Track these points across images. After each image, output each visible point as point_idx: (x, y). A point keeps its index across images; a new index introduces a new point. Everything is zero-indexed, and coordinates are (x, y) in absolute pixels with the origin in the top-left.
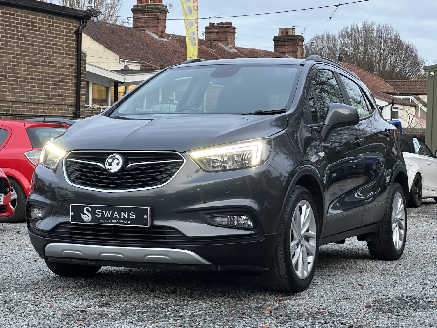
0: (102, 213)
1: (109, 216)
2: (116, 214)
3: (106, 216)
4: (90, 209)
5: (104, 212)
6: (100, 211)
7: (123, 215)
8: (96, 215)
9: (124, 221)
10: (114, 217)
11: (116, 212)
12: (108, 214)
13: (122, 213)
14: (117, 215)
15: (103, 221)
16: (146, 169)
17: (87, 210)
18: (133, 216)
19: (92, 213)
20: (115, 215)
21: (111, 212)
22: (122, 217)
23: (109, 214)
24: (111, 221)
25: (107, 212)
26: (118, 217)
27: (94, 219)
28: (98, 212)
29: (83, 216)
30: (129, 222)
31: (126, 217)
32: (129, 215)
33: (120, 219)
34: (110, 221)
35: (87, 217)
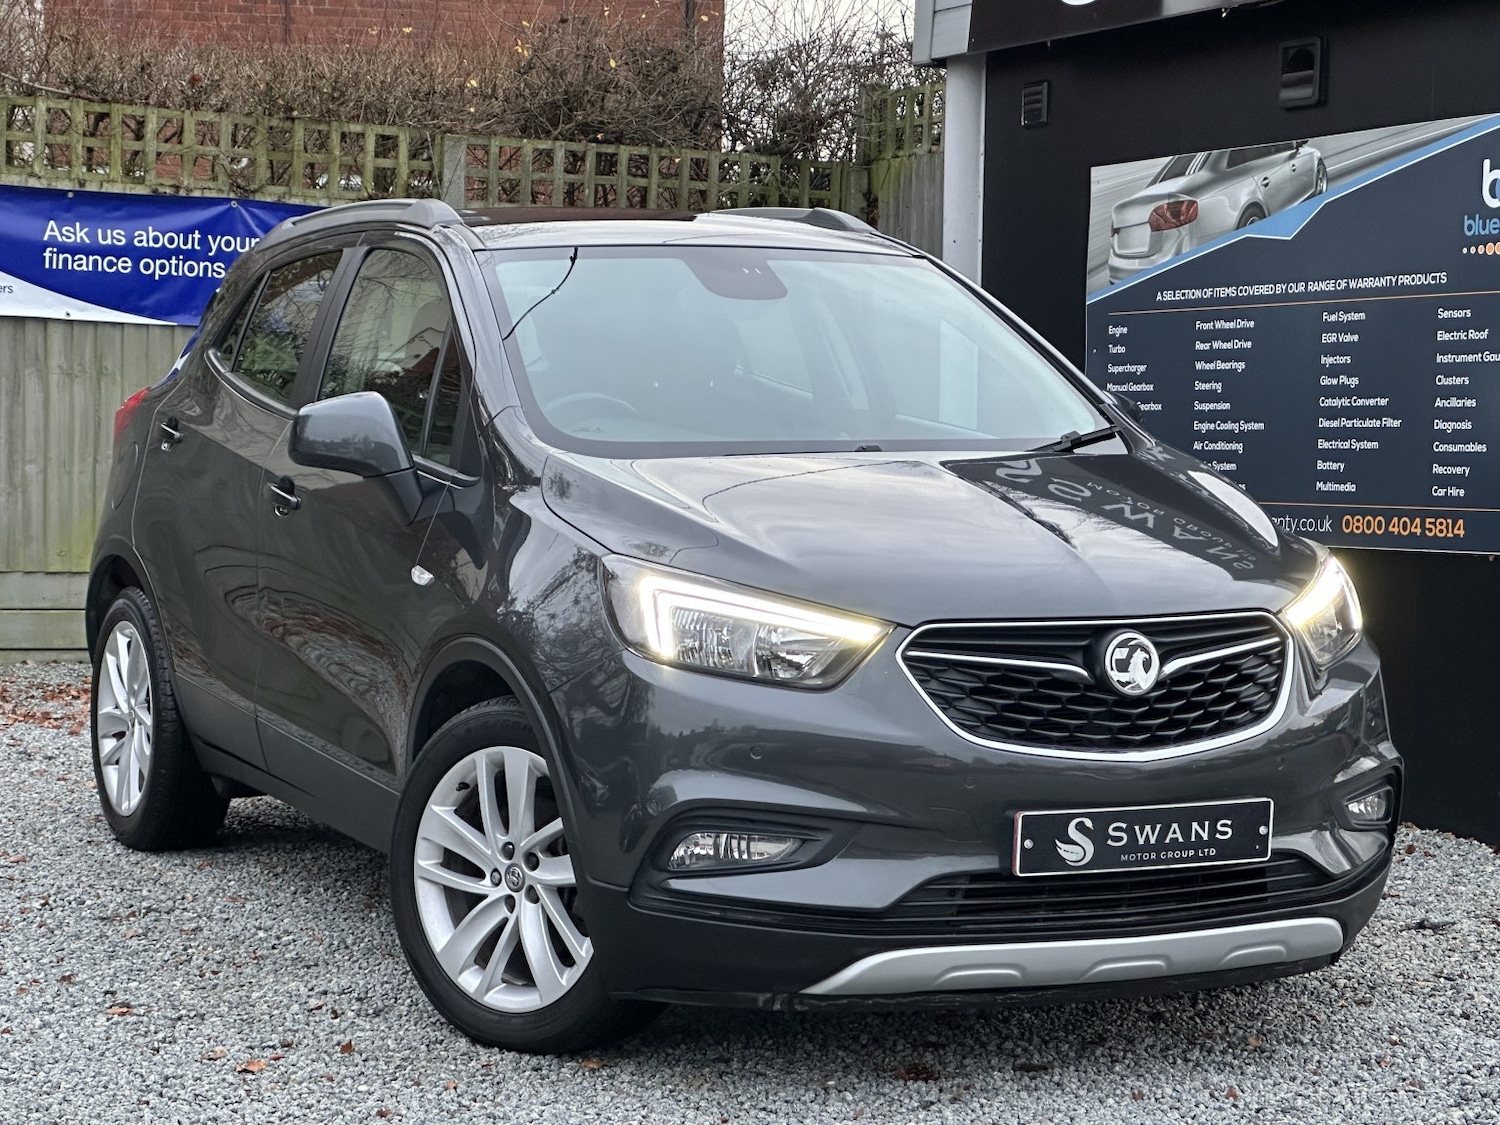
0: (1130, 832)
1: (1153, 841)
2: (1175, 832)
3: (1141, 841)
4: (1088, 823)
5: (1137, 828)
6: (1124, 826)
7: (1196, 831)
8: (1110, 842)
9: (1196, 853)
10: (1167, 841)
11: (1175, 826)
12: (1148, 834)
13: (1195, 825)
14: (1178, 835)
15: (1133, 857)
16: (1214, 674)
17: (1081, 827)
18: (1226, 833)
19: (1098, 835)
20: (1170, 836)
21: (1159, 826)
22: (1193, 839)
23: (1153, 834)
24: (1158, 856)
25: (1148, 828)
26: (1181, 840)
27: (1103, 854)
28: (1116, 829)
29: (1064, 850)
30: (1213, 852)
31: (1205, 837)
32: (1213, 830)
33: (1187, 845)
34: (1153, 856)
35: (1077, 851)
